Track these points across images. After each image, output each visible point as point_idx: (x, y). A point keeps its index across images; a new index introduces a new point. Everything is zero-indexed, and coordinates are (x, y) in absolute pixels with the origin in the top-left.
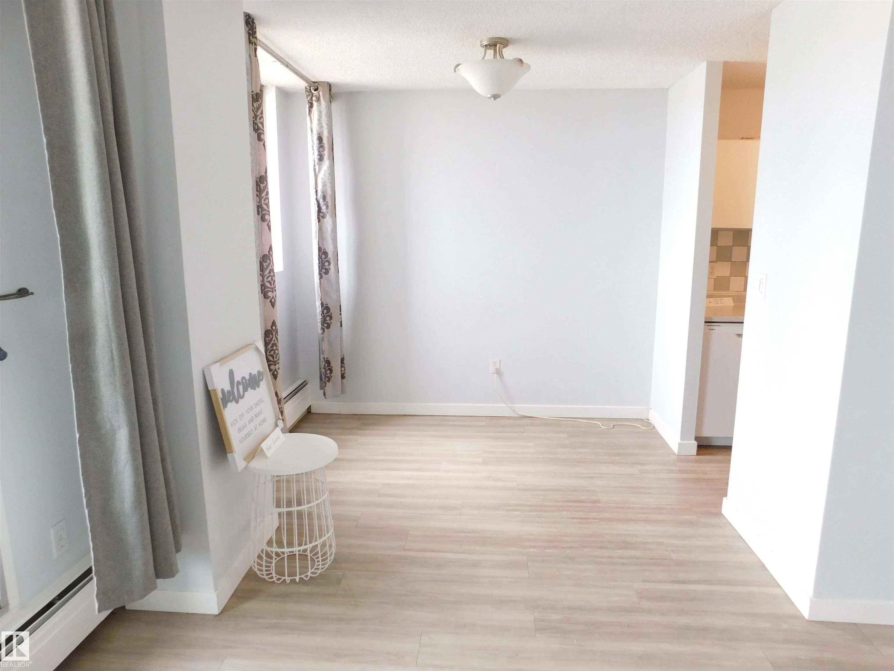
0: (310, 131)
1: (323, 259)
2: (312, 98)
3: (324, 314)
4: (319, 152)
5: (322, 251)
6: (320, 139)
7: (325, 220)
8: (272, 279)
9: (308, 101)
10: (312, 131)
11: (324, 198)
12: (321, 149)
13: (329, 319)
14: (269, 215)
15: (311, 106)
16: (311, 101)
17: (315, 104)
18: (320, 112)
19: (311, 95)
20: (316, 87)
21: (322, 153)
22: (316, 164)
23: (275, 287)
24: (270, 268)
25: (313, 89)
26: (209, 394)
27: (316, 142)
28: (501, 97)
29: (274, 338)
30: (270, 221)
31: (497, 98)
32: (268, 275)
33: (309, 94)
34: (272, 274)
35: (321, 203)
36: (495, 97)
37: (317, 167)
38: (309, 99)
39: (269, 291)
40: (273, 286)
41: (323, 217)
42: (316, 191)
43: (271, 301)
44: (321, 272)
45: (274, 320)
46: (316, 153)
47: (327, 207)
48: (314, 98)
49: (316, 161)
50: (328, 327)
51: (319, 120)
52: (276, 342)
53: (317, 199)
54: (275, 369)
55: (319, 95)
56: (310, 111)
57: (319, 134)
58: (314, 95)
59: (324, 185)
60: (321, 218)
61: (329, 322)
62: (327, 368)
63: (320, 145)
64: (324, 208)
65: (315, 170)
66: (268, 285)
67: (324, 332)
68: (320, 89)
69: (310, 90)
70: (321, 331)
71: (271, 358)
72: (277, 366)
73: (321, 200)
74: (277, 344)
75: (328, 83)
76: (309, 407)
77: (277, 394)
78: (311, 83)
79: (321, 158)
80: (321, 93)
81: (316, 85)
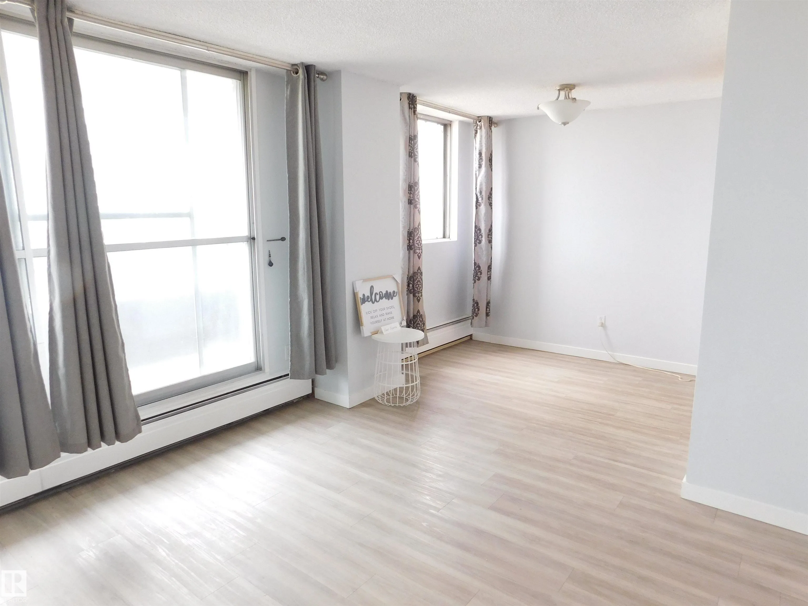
0: (475, 149)
1: (478, 234)
2: (477, 127)
3: (476, 270)
4: (479, 162)
5: (478, 228)
6: (480, 154)
7: (481, 207)
8: (419, 242)
9: (475, 129)
10: (476, 149)
11: (481, 193)
12: (481, 161)
13: (480, 274)
14: (420, 205)
15: (476, 132)
16: (476, 129)
17: (479, 131)
18: (481, 136)
19: (476, 125)
20: (480, 120)
21: (481, 163)
22: (477, 170)
23: (422, 247)
24: (418, 235)
25: (478, 122)
26: (355, 295)
27: (478, 156)
28: (569, 123)
29: (419, 277)
30: (420, 208)
31: (566, 124)
32: (417, 239)
33: (475, 125)
34: (419, 239)
35: (478, 196)
36: (565, 124)
37: (477, 173)
38: (475, 128)
39: (418, 249)
40: (420, 246)
41: (480, 206)
42: (476, 188)
43: (418, 255)
44: (476, 242)
45: (419, 267)
46: (477, 163)
47: (482, 199)
48: (478, 127)
49: (477, 168)
50: (479, 279)
51: (481, 141)
52: (420, 279)
53: (476, 193)
54: (419, 296)
55: (481, 125)
56: (475, 136)
57: (479, 151)
58: (478, 125)
59: (481, 185)
60: (478, 206)
61: (479, 276)
62: (476, 307)
63: (480, 158)
64: (480, 199)
65: (476, 174)
66: (417, 245)
67: (475, 282)
68: (482, 121)
69: (476, 122)
70: (473, 282)
71: (416, 289)
72: (420, 294)
73: (479, 194)
74: (421, 281)
75: (488, 116)
76: (471, 335)
77: (418, 311)
78: (476, 118)
79: (480, 166)
80: (482, 124)
81: (479, 119)
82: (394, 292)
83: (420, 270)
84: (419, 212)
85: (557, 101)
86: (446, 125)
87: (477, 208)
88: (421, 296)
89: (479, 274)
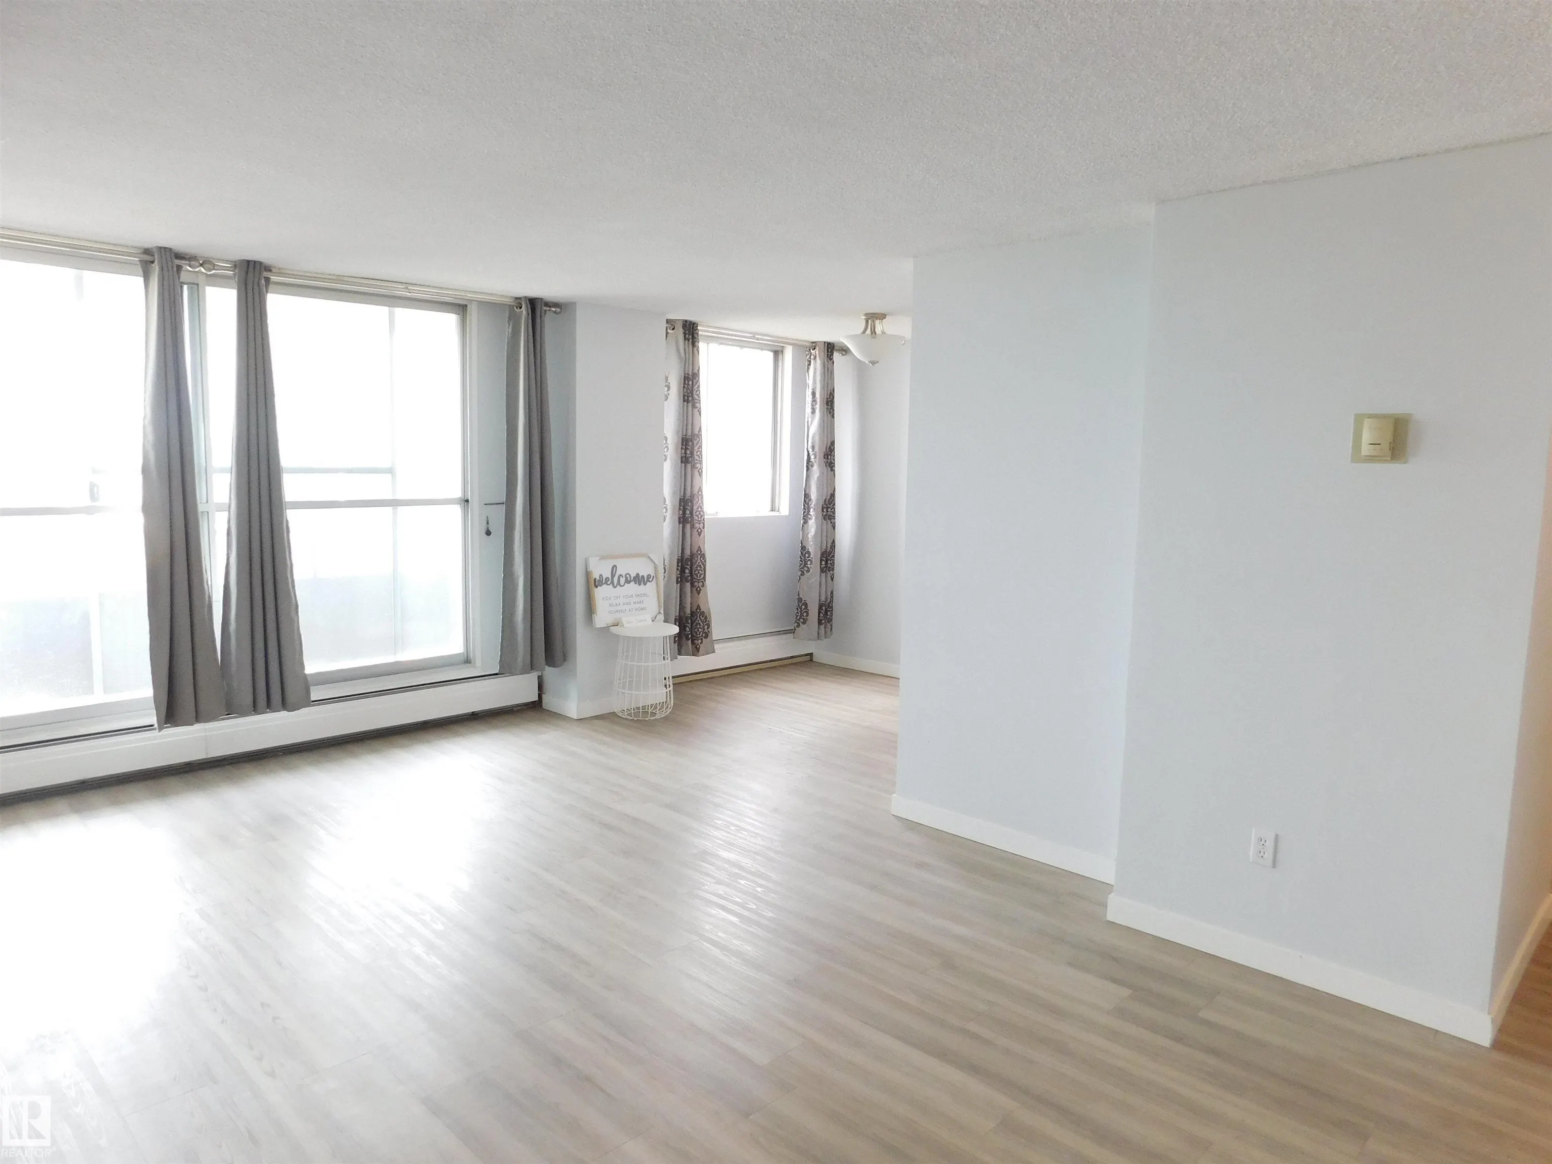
1: (809, 505)
2: (810, 357)
3: (805, 558)
4: (812, 405)
5: (809, 498)
6: (814, 394)
7: (813, 468)
10: (808, 387)
11: (813, 447)
12: (814, 403)
15: (809, 365)
16: (809, 360)
17: (812, 361)
18: (815, 369)
20: (814, 347)
21: (815, 407)
22: (809, 417)
25: (812, 349)
27: (811, 397)
33: (808, 353)
34: (699, 509)
35: (810, 452)
37: (810, 420)
38: (808, 358)
39: (696, 523)
40: (701, 519)
41: (812, 466)
42: (807, 442)
43: (697, 531)
44: (806, 518)
46: (810, 407)
47: (815, 458)
48: (812, 357)
49: (810, 414)
50: (808, 571)
51: (814, 376)
53: (807, 449)
54: (700, 586)
55: (816, 354)
56: (808, 368)
57: (812, 390)
58: (812, 354)
59: (813, 437)
60: (810, 467)
62: (804, 611)
63: (812, 400)
64: (812, 457)
65: (808, 422)
66: (696, 518)
67: (803, 574)
68: (817, 348)
69: (810, 350)
70: (800, 573)
71: (695, 576)
72: (701, 584)
73: (810, 450)
74: (702, 566)
75: (825, 342)
76: (811, 655)
77: (698, 607)
78: (808, 344)
79: (813, 412)
80: (817, 352)
81: (814, 345)
82: (649, 576)
83: (701, 551)
84: (700, 474)
85: (864, 334)
86: (778, 353)
87: (808, 469)
88: (703, 586)
89: (809, 563)
